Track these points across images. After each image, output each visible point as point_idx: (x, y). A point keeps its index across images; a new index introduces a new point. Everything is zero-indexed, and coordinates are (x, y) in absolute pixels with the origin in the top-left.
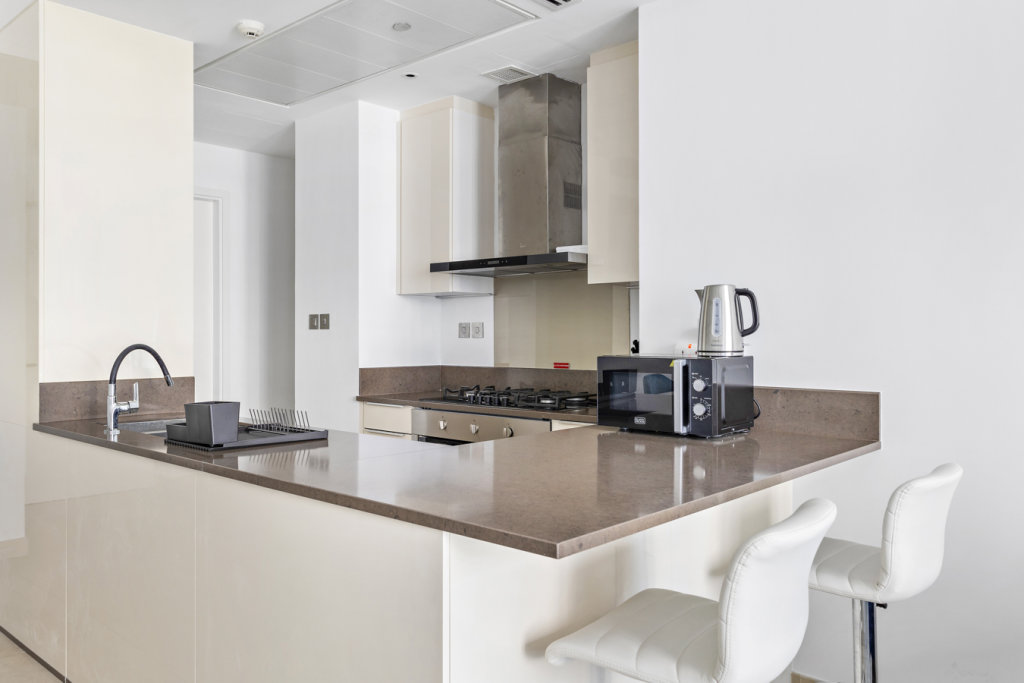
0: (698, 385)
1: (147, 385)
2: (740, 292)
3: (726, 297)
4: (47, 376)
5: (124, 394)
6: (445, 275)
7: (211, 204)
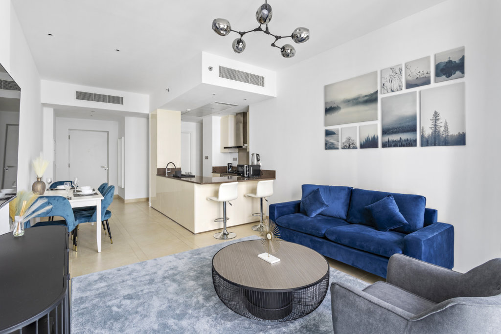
0: (247, 169)
1: (172, 169)
2: (257, 154)
3: (255, 155)
4: (158, 167)
5: (168, 169)
6: (227, 149)
7: (189, 134)
